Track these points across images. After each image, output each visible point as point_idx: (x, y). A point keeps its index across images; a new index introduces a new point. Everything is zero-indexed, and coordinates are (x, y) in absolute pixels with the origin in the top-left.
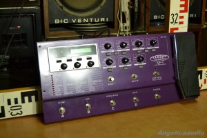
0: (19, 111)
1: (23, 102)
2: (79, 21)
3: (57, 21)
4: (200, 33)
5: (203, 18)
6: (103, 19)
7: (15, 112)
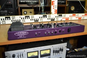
0: (4, 23)
1: (6, 20)
2: (28, 2)
3: (21, 1)
4: (66, 7)
5: (67, 3)
6: (35, 2)
7: (3, 23)
